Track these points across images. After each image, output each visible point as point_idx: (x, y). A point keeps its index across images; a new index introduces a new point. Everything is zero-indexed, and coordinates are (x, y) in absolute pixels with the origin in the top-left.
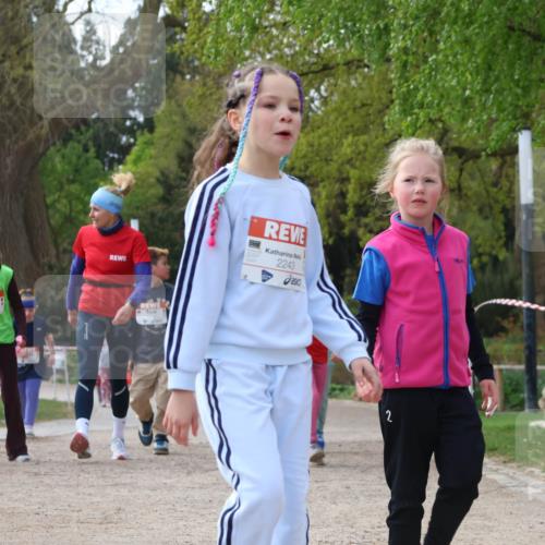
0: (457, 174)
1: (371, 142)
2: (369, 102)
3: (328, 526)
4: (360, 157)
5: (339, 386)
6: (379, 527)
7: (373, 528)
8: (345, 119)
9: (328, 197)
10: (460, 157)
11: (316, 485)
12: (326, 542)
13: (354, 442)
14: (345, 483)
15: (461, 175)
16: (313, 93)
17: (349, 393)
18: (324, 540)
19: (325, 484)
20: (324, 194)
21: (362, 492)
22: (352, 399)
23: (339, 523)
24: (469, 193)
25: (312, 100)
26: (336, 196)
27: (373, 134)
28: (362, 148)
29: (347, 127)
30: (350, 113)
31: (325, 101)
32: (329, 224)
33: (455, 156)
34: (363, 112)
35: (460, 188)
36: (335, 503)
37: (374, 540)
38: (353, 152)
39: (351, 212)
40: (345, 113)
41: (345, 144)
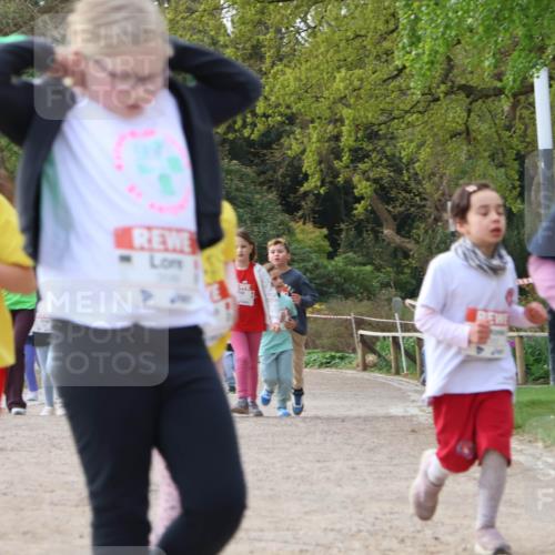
0: (465, 114)
1: (367, 78)
2: (363, 33)
3: (334, 512)
4: (355, 93)
5: (338, 355)
6: (391, 513)
7: (384, 514)
8: (337, 52)
9: (319, 141)
10: (468, 97)
11: (319, 465)
12: (332, 530)
13: (359, 417)
14: (350, 463)
15: (469, 116)
16: (299, 23)
17: (350, 363)
18: (330, 527)
19: (327, 464)
20: (315, 137)
21: (370, 473)
22: (354, 369)
23: (346, 508)
24: (479, 137)
25: (298, 31)
26: (329, 140)
27: (369, 68)
28: (357, 83)
29: (339, 61)
30: (343, 44)
31: (313, 31)
32: (321, 171)
33: (462, 95)
34: (356, 43)
35: (468, 132)
36: (340, 486)
37: (386, 528)
38: (346, 88)
39: (346, 157)
40: (338, 46)
41: (337, 80)
